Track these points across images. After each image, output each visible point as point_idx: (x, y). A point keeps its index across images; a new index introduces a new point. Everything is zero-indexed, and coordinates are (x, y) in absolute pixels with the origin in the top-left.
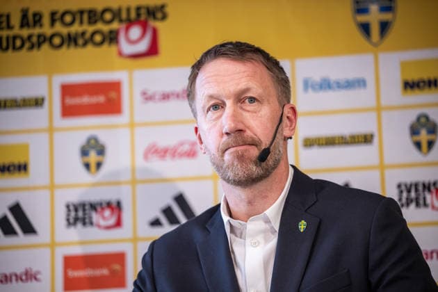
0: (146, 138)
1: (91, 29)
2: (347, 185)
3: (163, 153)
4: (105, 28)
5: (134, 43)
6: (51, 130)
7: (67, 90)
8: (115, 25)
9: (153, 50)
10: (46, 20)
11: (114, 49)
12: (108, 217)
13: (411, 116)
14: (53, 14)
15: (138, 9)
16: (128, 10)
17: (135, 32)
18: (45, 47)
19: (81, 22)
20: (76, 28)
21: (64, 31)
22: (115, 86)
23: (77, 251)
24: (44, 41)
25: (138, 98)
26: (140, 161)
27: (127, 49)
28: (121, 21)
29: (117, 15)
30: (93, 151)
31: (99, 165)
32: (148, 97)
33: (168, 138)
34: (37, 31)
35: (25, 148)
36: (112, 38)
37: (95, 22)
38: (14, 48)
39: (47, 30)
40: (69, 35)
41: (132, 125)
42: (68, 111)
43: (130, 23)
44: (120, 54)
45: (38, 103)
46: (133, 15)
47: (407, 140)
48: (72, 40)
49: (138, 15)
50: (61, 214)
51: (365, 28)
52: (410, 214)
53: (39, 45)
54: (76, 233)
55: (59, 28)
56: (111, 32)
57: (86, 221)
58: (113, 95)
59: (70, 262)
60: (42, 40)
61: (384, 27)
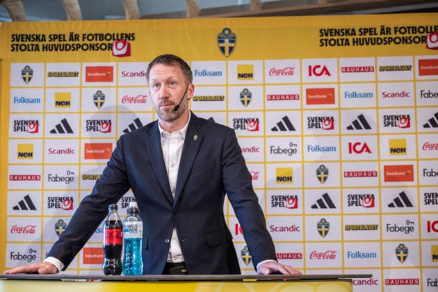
0: (123, 93)
1: (100, 43)
2: (212, 119)
3: (131, 100)
4: (107, 43)
5: (120, 49)
6: (81, 87)
7: (89, 69)
8: (111, 42)
9: (128, 54)
10: (81, 38)
11: (111, 51)
12: (105, 128)
13: (241, 89)
14: (84, 35)
15: (122, 34)
16: (118, 35)
17: (120, 45)
18: (80, 49)
19: (96, 40)
20: (94, 42)
21: (88, 43)
22: (111, 69)
23: (89, 142)
25: (120, 75)
26: (120, 103)
27: (116, 52)
28: (114, 40)
29: (112, 37)
30: (99, 98)
31: (102, 104)
32: (125, 75)
33: (133, 93)
34: (77, 42)
35: (69, 94)
36: (110, 47)
37: (103, 40)
38: (66, 50)
39: (81, 42)
40: (91, 44)
41: (117, 87)
42: (89, 79)
43: (118, 41)
44: (113, 54)
45: (75, 75)
46: (120, 38)
47: (239, 100)
48: (92, 47)
49: (122, 37)
50: (84, 125)
51: (223, 49)
52: (238, 132)
53: (77, 48)
54: (88, 134)
55: (86, 41)
56: (109, 44)
57: (95, 129)
58: (109, 73)
59: (87, 146)
60: (79, 46)
61: (231, 49)
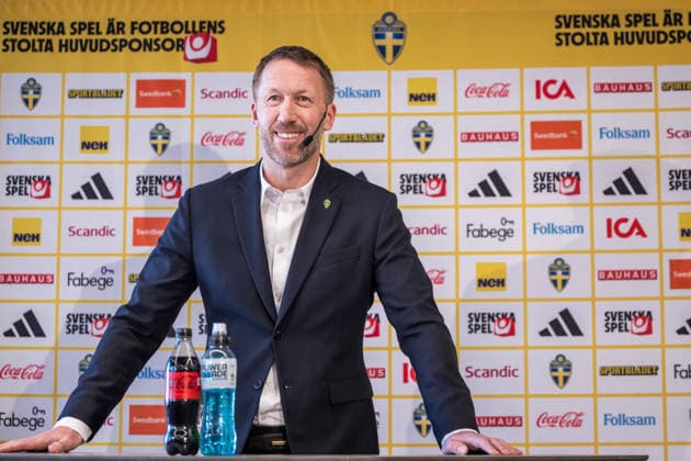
0: (202, 127)
1: (163, 37)
2: (361, 174)
3: (217, 140)
4: (175, 37)
5: (197, 48)
6: (127, 117)
7: (142, 85)
8: (182, 35)
9: (212, 57)
10: (128, 29)
11: (181, 53)
12: (170, 189)
13: (414, 122)
14: (133, 23)
15: (201, 23)
16: (194, 23)
17: (198, 42)
18: (126, 49)
19: (156, 32)
20: (151, 36)
21: (141, 37)
22: (181, 84)
23: (141, 214)
24: (125, 46)
25: (198, 94)
27: (191, 55)
28: (187, 32)
29: (184, 27)
31: (164, 147)
32: (206, 95)
33: (220, 129)
34: (121, 36)
35: (106, 130)
36: (180, 45)
37: (167, 32)
38: (102, 50)
39: (128, 37)
40: (145, 41)
41: (192, 116)
42: (141, 103)
43: (195, 34)
44: (186, 58)
45: (118, 94)
46: (197, 29)
47: (411, 141)
48: (147, 45)
49: (201, 28)
50: (133, 184)
51: (382, 50)
52: (404, 202)
53: (121, 47)
54: (143, 200)
55: (138, 35)
56: (178, 40)
57: (152, 192)
58: (178, 91)
59: (137, 222)
60: (124, 44)
61: (397, 50)
